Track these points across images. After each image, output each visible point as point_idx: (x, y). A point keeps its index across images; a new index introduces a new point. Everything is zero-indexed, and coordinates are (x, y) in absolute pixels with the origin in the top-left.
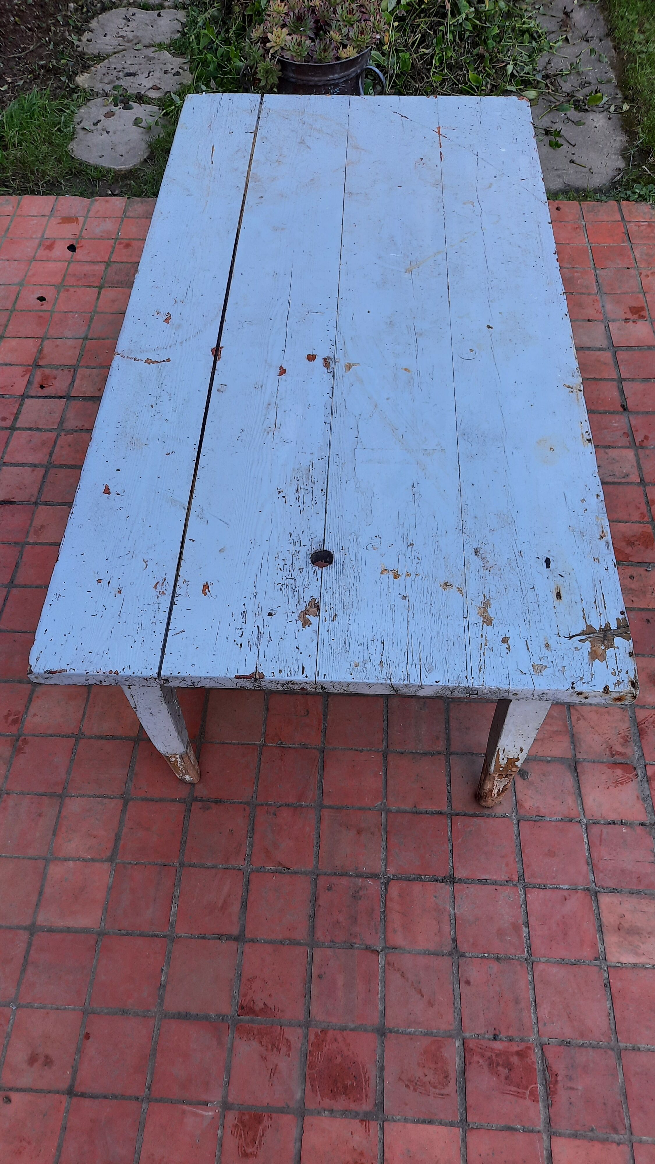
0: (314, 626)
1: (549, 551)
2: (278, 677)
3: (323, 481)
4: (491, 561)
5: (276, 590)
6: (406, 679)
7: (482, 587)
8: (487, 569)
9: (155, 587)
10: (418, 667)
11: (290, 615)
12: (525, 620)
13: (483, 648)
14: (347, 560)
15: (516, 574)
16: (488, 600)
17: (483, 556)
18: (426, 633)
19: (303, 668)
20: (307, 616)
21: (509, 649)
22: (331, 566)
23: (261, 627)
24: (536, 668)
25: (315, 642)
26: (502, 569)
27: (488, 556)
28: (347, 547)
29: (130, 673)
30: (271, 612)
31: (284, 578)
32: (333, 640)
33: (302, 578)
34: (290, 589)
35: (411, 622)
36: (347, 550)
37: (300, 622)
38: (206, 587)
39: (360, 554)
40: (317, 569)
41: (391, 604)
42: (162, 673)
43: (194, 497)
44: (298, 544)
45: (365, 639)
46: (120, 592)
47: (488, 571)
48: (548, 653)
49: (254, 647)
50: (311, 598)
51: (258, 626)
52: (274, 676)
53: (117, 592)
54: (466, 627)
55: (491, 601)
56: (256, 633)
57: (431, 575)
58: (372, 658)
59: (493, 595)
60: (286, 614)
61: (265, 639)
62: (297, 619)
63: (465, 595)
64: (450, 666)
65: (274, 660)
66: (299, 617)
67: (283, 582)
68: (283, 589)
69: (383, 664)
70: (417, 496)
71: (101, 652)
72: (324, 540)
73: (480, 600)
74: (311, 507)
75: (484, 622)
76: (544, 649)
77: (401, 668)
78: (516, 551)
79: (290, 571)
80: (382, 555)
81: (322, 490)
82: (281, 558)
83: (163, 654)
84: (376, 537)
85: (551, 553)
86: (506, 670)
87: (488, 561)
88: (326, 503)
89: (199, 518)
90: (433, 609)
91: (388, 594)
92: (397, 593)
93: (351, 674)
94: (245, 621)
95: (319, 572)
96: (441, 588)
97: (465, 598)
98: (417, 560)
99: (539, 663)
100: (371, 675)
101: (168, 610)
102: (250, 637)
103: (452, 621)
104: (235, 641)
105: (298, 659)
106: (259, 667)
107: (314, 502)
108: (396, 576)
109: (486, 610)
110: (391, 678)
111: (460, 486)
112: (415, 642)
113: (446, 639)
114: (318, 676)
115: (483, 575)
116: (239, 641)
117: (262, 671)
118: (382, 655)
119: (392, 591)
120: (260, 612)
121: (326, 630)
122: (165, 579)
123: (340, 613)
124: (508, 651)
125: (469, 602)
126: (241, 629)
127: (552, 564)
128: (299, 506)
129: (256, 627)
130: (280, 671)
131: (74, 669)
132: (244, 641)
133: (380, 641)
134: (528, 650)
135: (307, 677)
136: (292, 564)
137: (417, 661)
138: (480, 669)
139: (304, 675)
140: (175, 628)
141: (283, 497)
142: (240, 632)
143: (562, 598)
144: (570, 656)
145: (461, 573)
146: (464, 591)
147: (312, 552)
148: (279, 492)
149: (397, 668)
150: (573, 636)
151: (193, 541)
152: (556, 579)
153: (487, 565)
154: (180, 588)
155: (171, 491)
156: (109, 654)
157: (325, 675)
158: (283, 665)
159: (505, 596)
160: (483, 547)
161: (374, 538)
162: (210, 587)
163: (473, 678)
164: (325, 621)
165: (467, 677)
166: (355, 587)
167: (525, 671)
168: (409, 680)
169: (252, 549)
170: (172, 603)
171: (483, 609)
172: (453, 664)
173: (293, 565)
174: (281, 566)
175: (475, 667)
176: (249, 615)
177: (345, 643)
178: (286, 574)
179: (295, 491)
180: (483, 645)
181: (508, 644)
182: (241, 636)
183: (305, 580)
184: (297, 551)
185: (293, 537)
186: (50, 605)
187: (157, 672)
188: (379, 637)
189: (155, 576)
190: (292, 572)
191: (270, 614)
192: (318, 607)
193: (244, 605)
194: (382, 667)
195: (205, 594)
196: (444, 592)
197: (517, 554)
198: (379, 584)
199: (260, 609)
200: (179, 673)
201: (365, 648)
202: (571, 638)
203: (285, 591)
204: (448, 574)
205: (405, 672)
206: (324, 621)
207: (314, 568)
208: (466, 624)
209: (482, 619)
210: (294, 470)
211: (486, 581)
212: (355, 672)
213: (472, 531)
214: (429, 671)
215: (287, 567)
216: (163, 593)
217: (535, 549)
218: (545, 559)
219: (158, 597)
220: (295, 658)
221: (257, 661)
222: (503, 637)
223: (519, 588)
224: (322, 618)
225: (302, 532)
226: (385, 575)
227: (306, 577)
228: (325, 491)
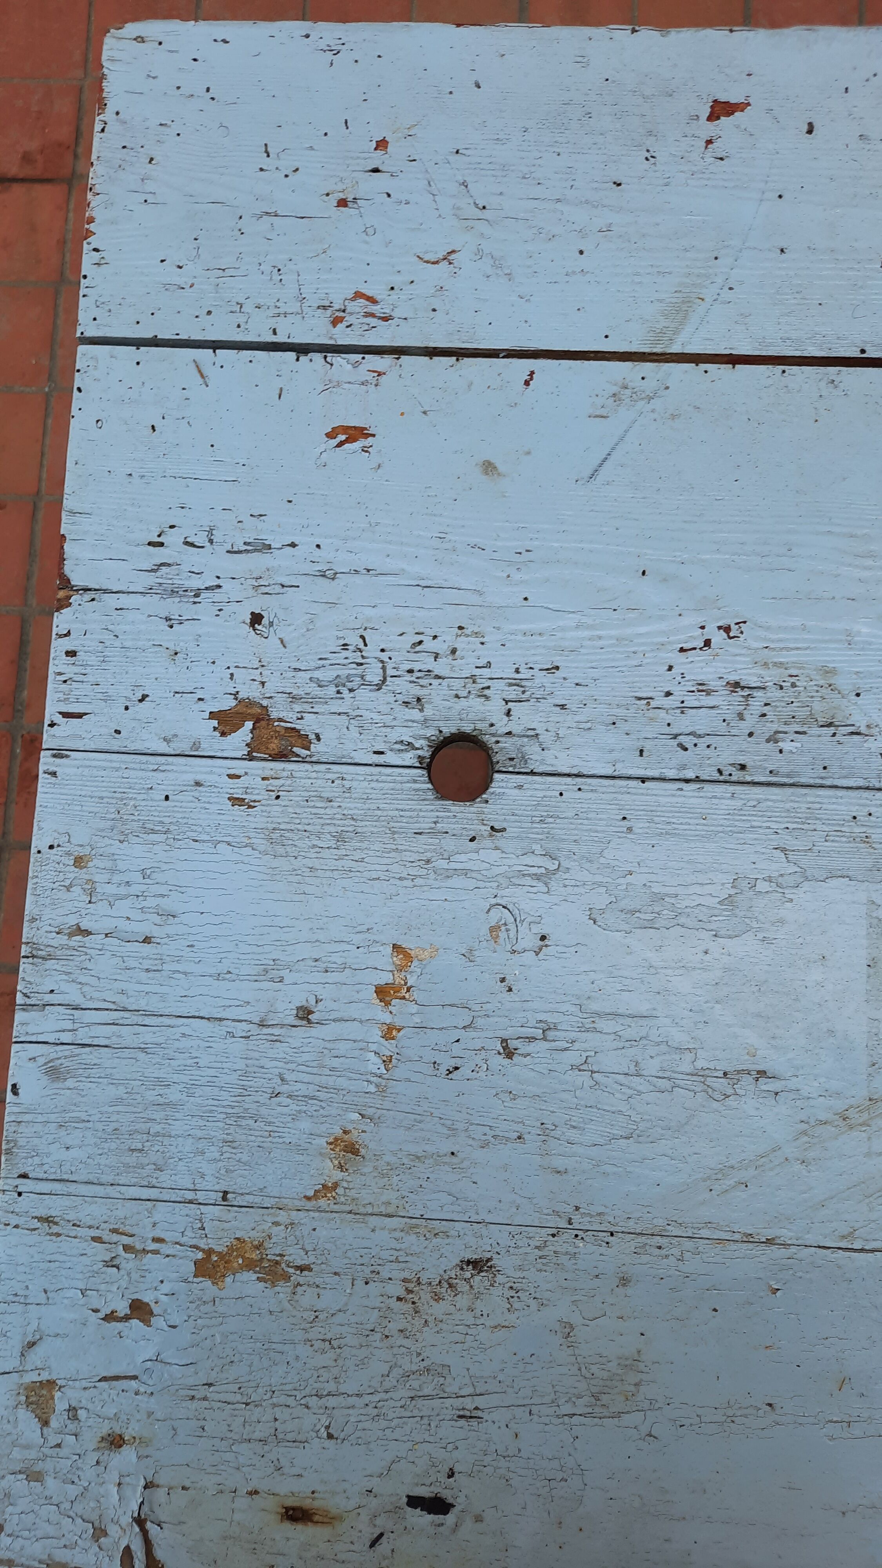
0: (214, 743)
1: (479, 1519)
2: (58, 647)
3: (783, 770)
4: (438, 1309)
5: (340, 634)
6: (29, 1002)
7: (337, 1264)
8: (409, 1292)
9: (358, 295)
10: (66, 1037)
11: (255, 674)
12: (210, 1385)
13: (115, 1238)
14: (449, 844)
15: (387, 1385)
16: (287, 1278)
17: (463, 1287)
18: (178, 1072)
19: (80, 716)
20: (249, 725)
21: (110, 1317)
22: (430, 795)
23: (217, 596)
24: (44, 1392)
25: (163, 748)
26: (405, 1342)
27: (463, 1301)
28: (499, 843)
29: (86, 267)
30: (265, 621)
31: (384, 656)
32: (167, 798)
33: (385, 709)
34: (344, 672)
35: (219, 1030)
36: (488, 843)
37: (229, 703)
38: (355, 434)
39: (472, 884)
40: (420, 752)
41: (282, 973)
42: (82, 349)
43: (703, 366)
44: (513, 693)
45: (163, 890)
46: (343, 203)
47: (402, 1293)
48: (90, 1439)
49: (151, 580)
50: (312, 737)
51: (219, 587)
52: (60, 636)
53: (342, 196)
54: (190, 1195)
55: (283, 1289)
56: (196, 583)
57: (387, 1104)
58: (101, 908)
59: (307, 1298)
60: (257, 665)
61: (173, 607)
62: (240, 696)
63: (309, 1205)
64: (62, 1133)
65: (108, 637)
66: (250, 703)
67: (372, 651)
68: (345, 654)
69: (78, 938)
70: (721, 1084)
71: (150, 186)
72: (532, 773)
73: (291, 1250)
74: (667, 730)
75: (209, 1252)
76: (105, 1431)
77: (64, 987)
78: (480, 1401)
79: (410, 671)
80: (468, 956)
81: (743, 767)
82: (461, 644)
83: (138, 343)
84: (543, 938)
85: (469, 1524)
86: (42, 1298)
87: (438, 1298)
88: (687, 781)
89: (615, 389)
90: (262, 1100)
91: (322, 965)
92: (322, 993)
93: (51, 847)
94: (236, 552)
95: (409, 758)
96: (338, 1132)
97: (299, 1204)
98: (447, 1063)
99: (61, 1405)
100: (48, 901)
101: (281, 338)
102: (185, 568)
103: (217, 1155)
104: (172, 527)
105: (107, 699)
106: (88, 596)
107: (687, 741)
108: (384, 993)
109: (250, 1265)
110: (33, 957)
111: (769, 1242)
112: (147, 1036)
113: (156, 1128)
114: (54, 756)
115: (385, 1274)
116: (173, 539)
117: (75, 605)
118: (106, 935)
119: (332, 977)
120: (266, 590)
121: (200, 778)
122: (386, 319)
123: (256, 819)
124: (101, 1315)
125: (282, 1217)
126: (211, 541)
127: (421, 1519)
128: (668, 694)
129: (217, 582)
130: (71, 654)
131: (103, 130)
132: (173, 551)
133: (156, 932)
134: (104, 1379)
135: (52, 725)
136: (438, 677)
137: (82, 1036)
138: (47, 1220)
139: (58, 719)
140: (218, 365)
141: (707, 643)
142: (200, 539)
143: (288, 1525)
144: (78, 1508)
145: (395, 1202)
146: (322, 1202)
147: (486, 738)
148: (727, 629)
149: (64, 977)
150: (145, 1533)
151: (527, 383)
152: (364, 1517)
153: (425, 1295)
154: (356, 365)
155: (726, 295)
156: (144, 206)
157: (54, 774)
158: (93, 660)
159: (299, 1335)
160: (496, 1291)
161: (537, 930)
162: (357, 445)
163: (20, 1194)
164: (230, 776)
165: (24, 1176)
166: (348, 864)
167: (35, 1357)
168: (26, 1007)
169: (495, 556)
170: (302, 350)
171: (255, 1255)
172: (69, 1141)
173: (435, 682)
174: (429, 645)
175: (54, 1207)
176: (257, 562)
177: (153, 832)
178: (401, 659)
179: (733, 678)
180: (126, 1240)
181: (126, 1318)
182: (187, 543)
183: (377, 717)
184: (486, 692)
185: (542, 678)
186: (307, 36)
187: (87, 334)
188: (169, 930)
189: (396, 291)
190: (408, 677)
191: (256, 619)
192: (281, 756)
193: (293, 545)
194: (71, 935)
195: (331, 435)
196: (323, 1141)
197: (469, 1403)
198: (357, 939)
199: (278, 589)
200: (79, 390)
201: (135, 889)
202: (140, 1521)
203: (340, 658)
204: (387, 1158)
205: (49, 998)
206: (232, 772)
207: (423, 742)
208: (201, 1197)
209: (218, 1249)
210: (833, 672)
211: (359, 1283)
212: (58, 858)
213: (563, 1259)
214: (54, 1072)
215: (428, 663)
216: (336, 322)
217: (489, 1470)
218: (447, 1495)
219: (324, 308)
220: (111, 691)
221: (105, 591)
222: (152, 1305)
223: (331, 1387)
224: (240, 767)
225: (563, 707)
226: (385, 958)
227: (388, 720)
228: (737, 775)
